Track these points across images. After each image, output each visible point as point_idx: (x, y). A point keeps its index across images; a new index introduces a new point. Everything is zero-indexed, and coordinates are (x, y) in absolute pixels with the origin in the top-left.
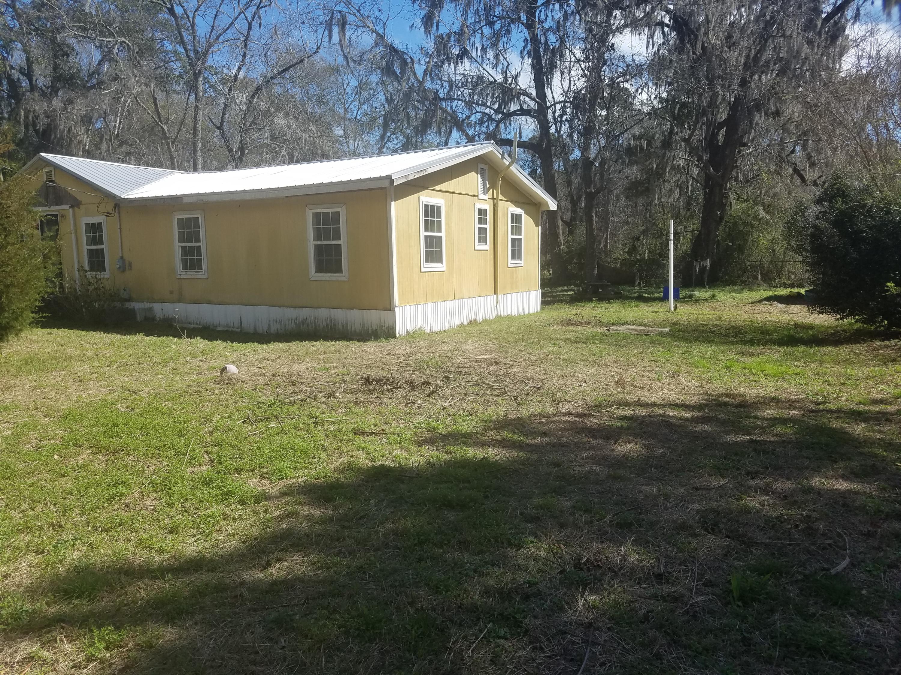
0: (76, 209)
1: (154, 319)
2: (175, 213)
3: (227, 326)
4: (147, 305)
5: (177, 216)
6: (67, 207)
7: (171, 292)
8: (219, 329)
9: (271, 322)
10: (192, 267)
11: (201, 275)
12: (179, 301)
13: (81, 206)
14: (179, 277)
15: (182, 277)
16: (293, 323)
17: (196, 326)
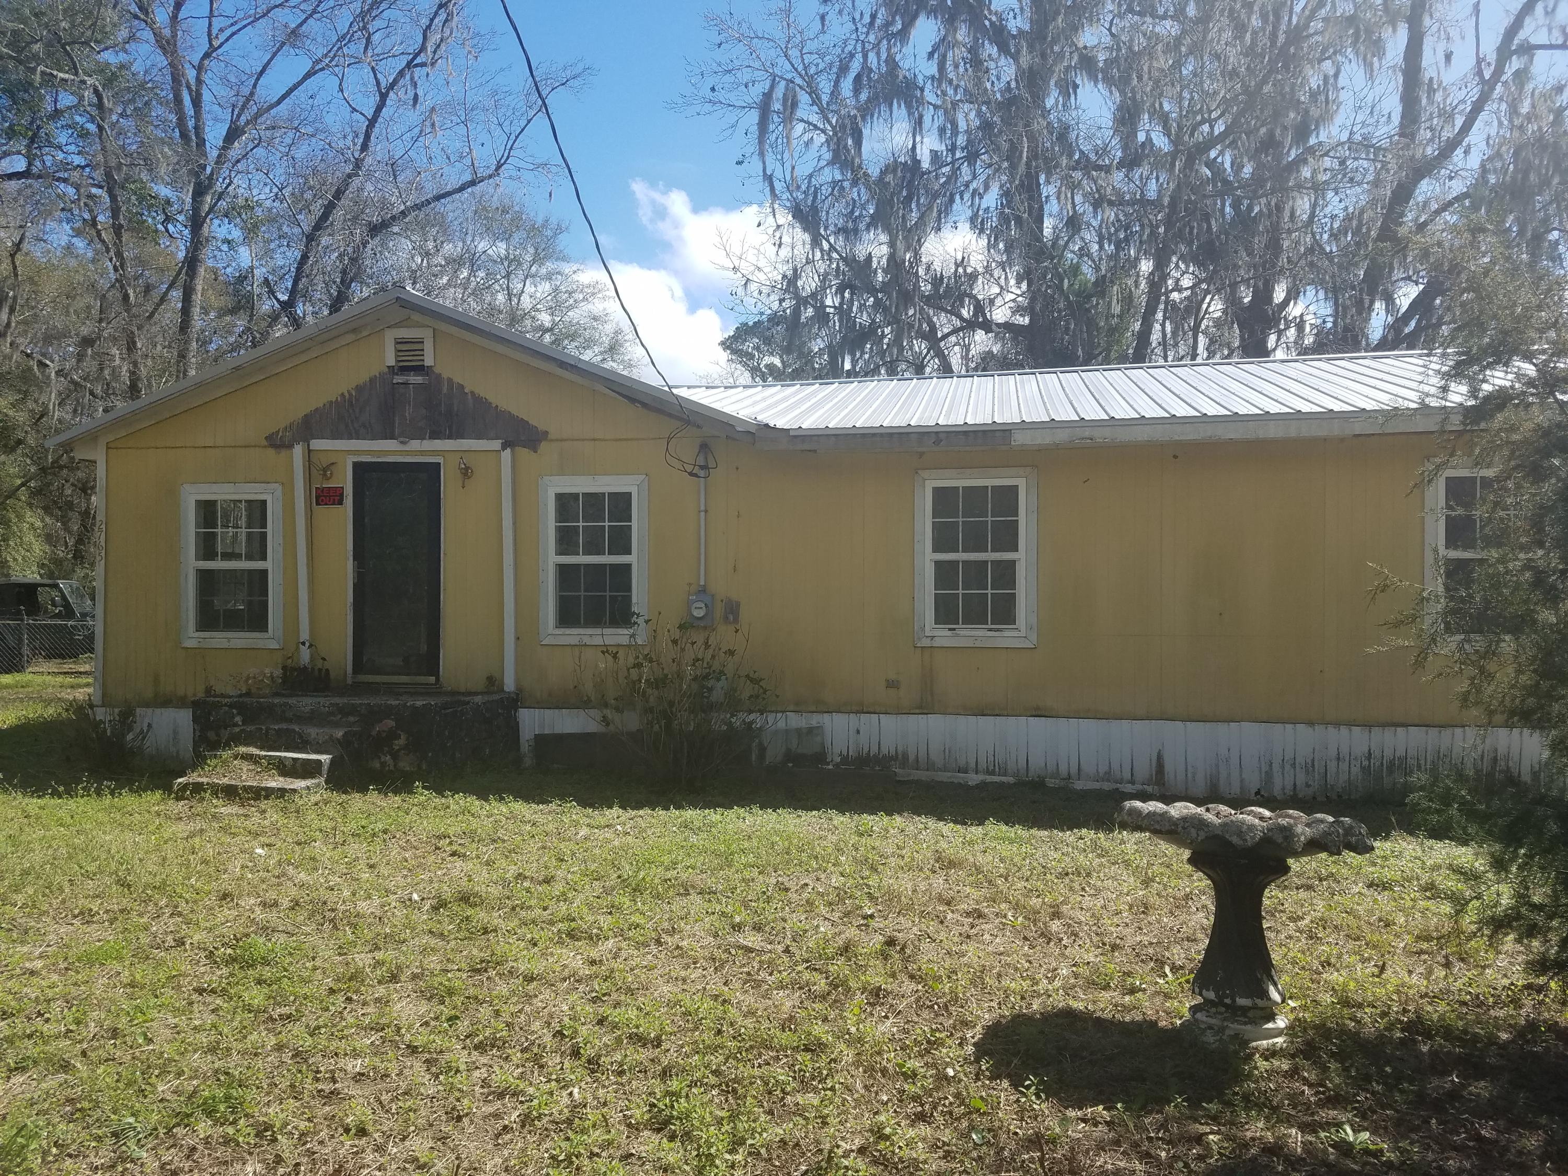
0: (523, 452)
1: (820, 757)
2: (925, 474)
3: (1108, 776)
4: (796, 721)
5: (933, 481)
6: (496, 445)
7: (892, 685)
8: (1079, 785)
9: (1276, 767)
10: (975, 616)
11: (1008, 637)
12: (924, 708)
13: (543, 446)
14: (926, 643)
15: (938, 643)
16: (1355, 770)
17: (990, 778)
